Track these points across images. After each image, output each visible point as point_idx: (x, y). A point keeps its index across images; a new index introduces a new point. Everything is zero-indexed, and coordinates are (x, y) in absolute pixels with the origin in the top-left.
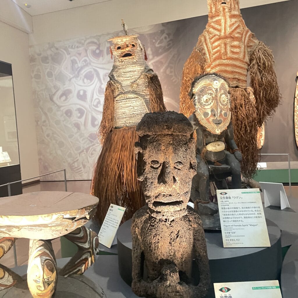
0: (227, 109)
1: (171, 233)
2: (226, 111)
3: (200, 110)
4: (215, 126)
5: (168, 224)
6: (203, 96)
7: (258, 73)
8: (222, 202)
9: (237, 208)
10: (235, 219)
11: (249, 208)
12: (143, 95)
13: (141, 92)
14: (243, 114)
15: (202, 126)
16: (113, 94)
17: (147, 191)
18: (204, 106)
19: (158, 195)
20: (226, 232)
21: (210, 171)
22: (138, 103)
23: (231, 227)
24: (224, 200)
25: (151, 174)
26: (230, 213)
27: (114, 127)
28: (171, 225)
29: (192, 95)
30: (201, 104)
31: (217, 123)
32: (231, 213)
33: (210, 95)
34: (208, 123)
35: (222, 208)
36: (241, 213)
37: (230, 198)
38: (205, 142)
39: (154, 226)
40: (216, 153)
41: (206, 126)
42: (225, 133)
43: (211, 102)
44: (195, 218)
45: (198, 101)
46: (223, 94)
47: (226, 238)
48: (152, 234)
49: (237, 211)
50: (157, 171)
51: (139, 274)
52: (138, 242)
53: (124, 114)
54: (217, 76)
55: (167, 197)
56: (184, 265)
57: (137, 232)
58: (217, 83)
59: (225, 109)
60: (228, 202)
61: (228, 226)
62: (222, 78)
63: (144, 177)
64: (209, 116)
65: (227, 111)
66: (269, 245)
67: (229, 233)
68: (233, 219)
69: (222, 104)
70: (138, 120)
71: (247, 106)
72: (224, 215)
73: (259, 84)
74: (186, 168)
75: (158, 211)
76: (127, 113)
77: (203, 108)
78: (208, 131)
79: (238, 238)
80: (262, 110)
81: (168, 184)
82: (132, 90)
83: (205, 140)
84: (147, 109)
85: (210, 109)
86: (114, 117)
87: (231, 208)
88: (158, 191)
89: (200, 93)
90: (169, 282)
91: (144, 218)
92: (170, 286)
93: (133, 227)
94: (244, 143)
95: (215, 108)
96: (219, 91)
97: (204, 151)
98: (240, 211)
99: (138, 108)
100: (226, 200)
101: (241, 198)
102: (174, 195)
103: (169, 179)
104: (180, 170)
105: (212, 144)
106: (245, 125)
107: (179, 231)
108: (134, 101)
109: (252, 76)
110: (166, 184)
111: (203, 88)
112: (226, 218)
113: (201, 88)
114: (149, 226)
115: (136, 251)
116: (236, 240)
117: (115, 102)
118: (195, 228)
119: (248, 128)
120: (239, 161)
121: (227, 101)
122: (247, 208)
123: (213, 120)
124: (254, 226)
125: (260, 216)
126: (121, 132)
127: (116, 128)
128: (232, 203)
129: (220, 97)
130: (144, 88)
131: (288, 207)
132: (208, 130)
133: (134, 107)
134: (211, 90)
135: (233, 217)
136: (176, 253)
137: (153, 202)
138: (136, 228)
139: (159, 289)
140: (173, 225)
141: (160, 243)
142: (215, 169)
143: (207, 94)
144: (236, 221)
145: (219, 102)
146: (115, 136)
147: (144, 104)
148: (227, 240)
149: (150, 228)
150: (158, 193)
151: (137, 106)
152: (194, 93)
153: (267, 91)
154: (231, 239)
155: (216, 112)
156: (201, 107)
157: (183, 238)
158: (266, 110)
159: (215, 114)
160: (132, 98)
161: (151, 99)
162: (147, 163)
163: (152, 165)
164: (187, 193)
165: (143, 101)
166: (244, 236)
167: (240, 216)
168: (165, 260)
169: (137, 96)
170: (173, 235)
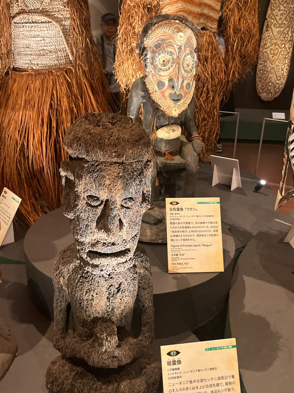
0: (191, 77)
1: (110, 287)
2: (189, 81)
3: (152, 76)
4: (172, 103)
5: (107, 274)
6: (159, 54)
7: (236, 11)
8: (171, 215)
9: (190, 223)
10: (185, 238)
11: (204, 223)
12: (59, 19)
13: (56, 13)
14: (206, 72)
15: (154, 102)
16: (9, 9)
17: (79, 235)
18: (159, 71)
19: (96, 243)
20: (173, 253)
21: (158, 168)
22: (51, 32)
23: (179, 247)
24: (174, 212)
25: (87, 215)
26: (180, 230)
27: (12, 67)
28: (110, 277)
29: (143, 50)
30: (155, 67)
31: (176, 99)
32: (182, 230)
33: (170, 55)
34: (163, 98)
35: (171, 223)
36: (194, 229)
37: (182, 209)
38: (155, 125)
39: (86, 278)
40: (169, 142)
41: (159, 104)
42: (185, 114)
43: (169, 65)
44: (142, 261)
45: (151, 61)
46: (188, 54)
47: (172, 261)
48: (84, 289)
49: (189, 227)
50: (95, 211)
51: (63, 329)
52: (62, 292)
53: (29, 48)
54: (183, 23)
55: (108, 246)
56: (123, 320)
57: (61, 282)
58: (181, 37)
59: (188, 77)
60: (178, 215)
61: (176, 246)
62: (189, 27)
63: (74, 214)
64: (165, 88)
65: (191, 80)
66: (222, 270)
67: (177, 255)
68: (183, 238)
69: (185, 71)
70: (50, 61)
71: (214, 61)
72: (173, 232)
73: (235, 29)
74: (138, 204)
75: (94, 264)
76: (34, 48)
77: (158, 75)
78: (162, 111)
79: (186, 261)
80: (233, 68)
81: (112, 234)
82: (42, 8)
83: (155, 121)
84: (65, 43)
85: (168, 77)
86: (11, 50)
87: (182, 223)
88: (96, 237)
89: (155, 49)
90: (105, 349)
91: (72, 266)
92: (105, 352)
93: (57, 275)
94: (203, 115)
95: (175, 77)
96: (183, 50)
97: (153, 138)
98: (193, 227)
99: (52, 41)
100: (177, 212)
101: (196, 210)
102: (118, 243)
103: (114, 226)
104: (130, 208)
105: (165, 129)
106: (207, 89)
107: (121, 283)
108: (45, 29)
109: (227, 14)
110: (110, 233)
111: (160, 42)
112: (174, 236)
113: (157, 41)
114: (80, 277)
115: (59, 304)
116: (184, 264)
117: (12, 26)
118: (141, 273)
119: (211, 93)
120: (197, 154)
121: (193, 65)
122: (201, 223)
123: (170, 94)
124: (208, 246)
125: (216, 233)
126: (24, 79)
127: (15, 69)
128: (184, 216)
129: (184, 59)
130: (62, 7)
131: (239, 187)
132: (162, 109)
133: (45, 38)
134: (172, 48)
135: (184, 235)
136: (115, 310)
137: (87, 251)
138: (61, 278)
139: (92, 357)
140: (113, 276)
141: (95, 301)
142: (165, 166)
143: (165, 53)
144: (186, 240)
145: (182, 67)
146: (14, 83)
147: (62, 34)
148: (173, 264)
149: (80, 280)
150: (95, 240)
151: (50, 37)
152: (145, 46)
153: (243, 42)
154: (179, 263)
155: (176, 83)
156: (155, 72)
157: (126, 292)
158: (237, 69)
159: (174, 85)
160: (42, 22)
161: (73, 28)
162: (82, 198)
163: (89, 202)
164: (135, 237)
165: (60, 29)
166: (194, 259)
167: (192, 234)
168: (100, 318)
169: (50, 20)
170: (112, 289)
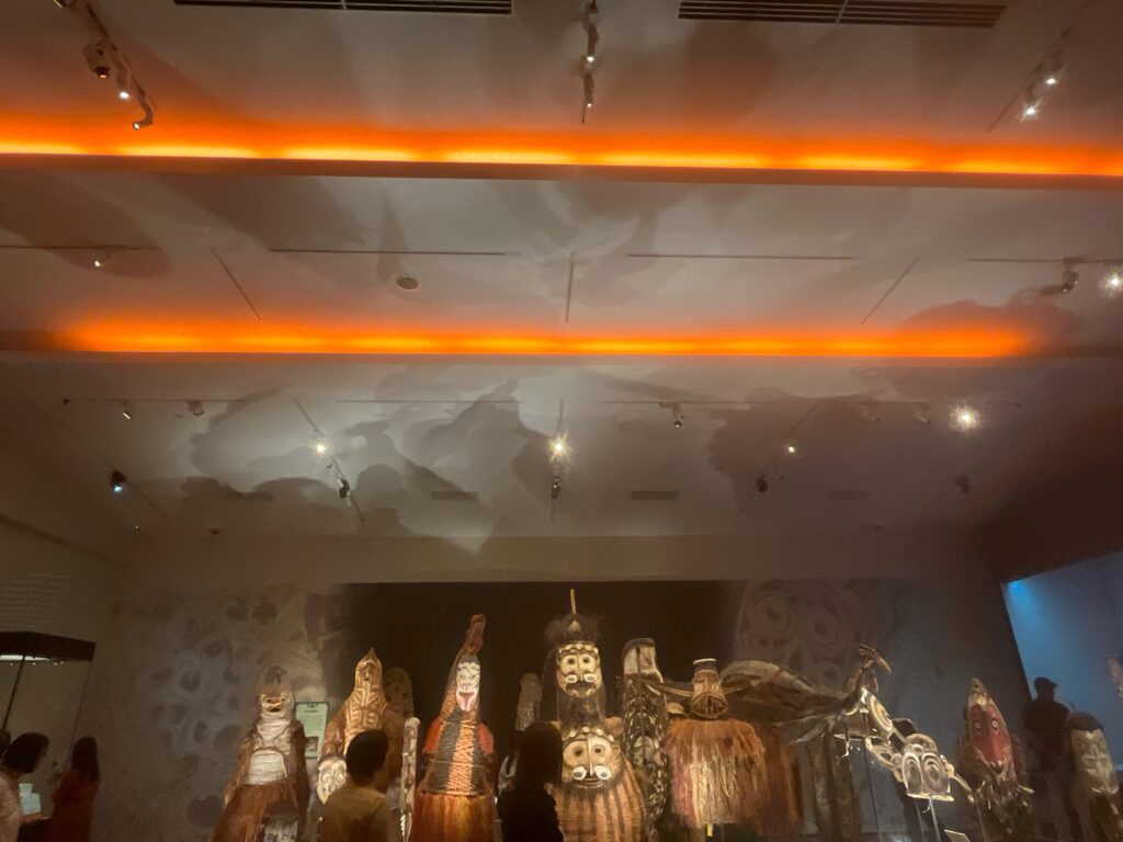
12: (283, 752)
13: (281, 748)
22: (276, 760)
76: (263, 770)
99: (276, 767)
108: (273, 758)
126: (252, 792)
133: (271, 764)
143: (328, 773)
147: (283, 763)
151: (274, 764)
160: (271, 755)
165: (282, 758)
169: (277, 753)
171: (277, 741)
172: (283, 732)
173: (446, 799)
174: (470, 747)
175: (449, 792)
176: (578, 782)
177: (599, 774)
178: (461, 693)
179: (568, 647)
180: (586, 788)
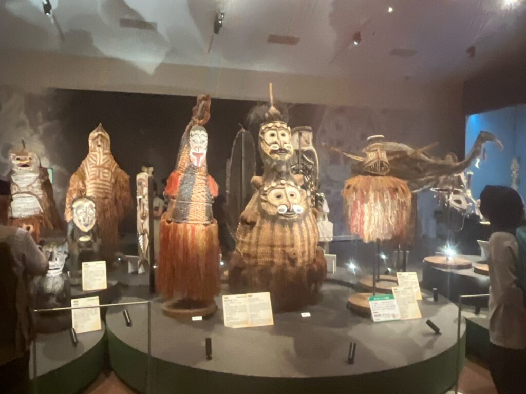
0: (93, 217)
4: (85, 227)
6: (78, 210)
12: (37, 195)
13: (35, 193)
22: (32, 201)
30: (77, 214)
34: (81, 225)
40: (85, 242)
42: (91, 231)
43: (83, 214)
45: (75, 212)
46: (92, 209)
53: (20, 208)
58: (88, 203)
64: (81, 222)
69: (90, 215)
70: (31, 214)
77: (78, 217)
81: (53, 261)
82: (28, 191)
84: (39, 205)
85: (82, 218)
95: (85, 217)
96: (89, 208)
97: (78, 241)
99: (32, 205)
102: (56, 265)
105: (82, 237)
108: (29, 199)
113: (78, 206)
121: (93, 213)
123: (84, 224)
126: (17, 222)
129: (89, 211)
130: (38, 190)
132: (81, 229)
133: (29, 204)
134: (84, 208)
142: (83, 251)
143: (81, 209)
147: (38, 201)
152: (73, 207)
159: (85, 220)
160: (27, 197)
161: (43, 198)
169: (31, 196)
171: (30, 188)
172: (34, 182)
173: (189, 227)
174: (203, 192)
175: (189, 222)
176: (281, 215)
177: (295, 210)
178: (194, 154)
179: (270, 125)
180: (287, 219)
